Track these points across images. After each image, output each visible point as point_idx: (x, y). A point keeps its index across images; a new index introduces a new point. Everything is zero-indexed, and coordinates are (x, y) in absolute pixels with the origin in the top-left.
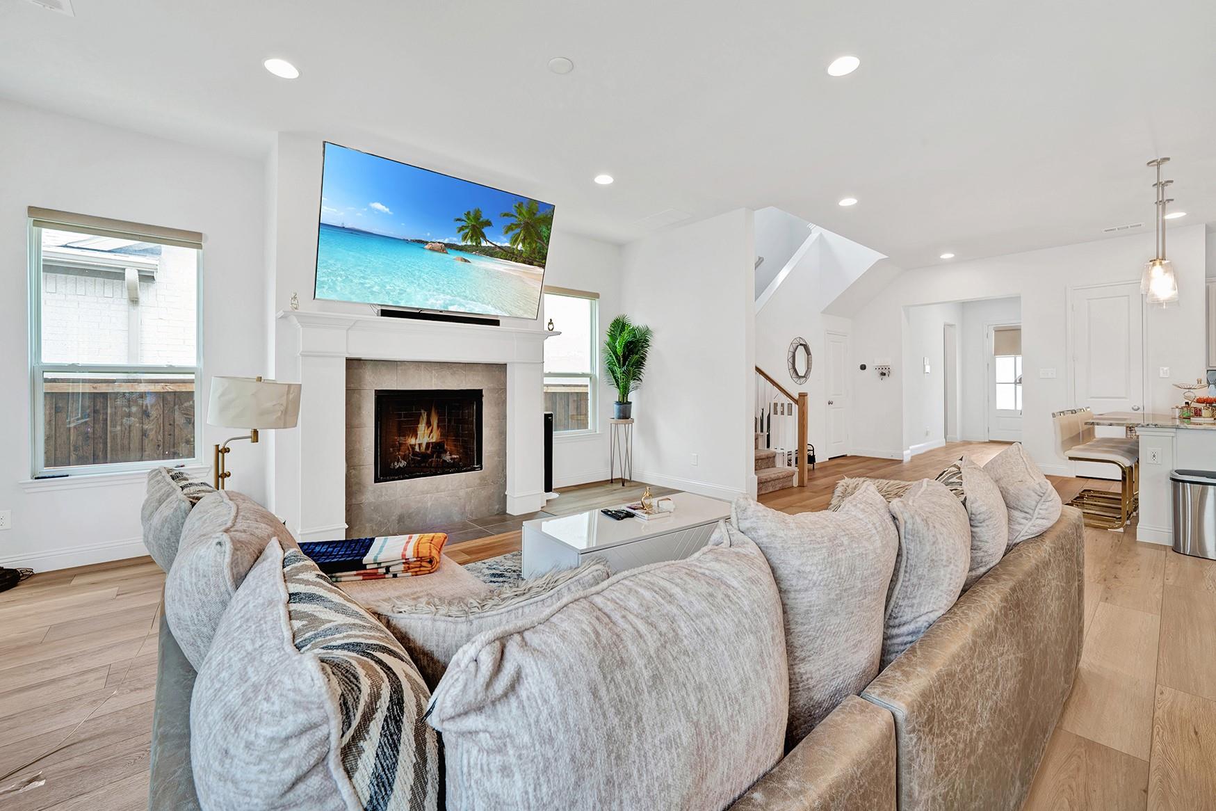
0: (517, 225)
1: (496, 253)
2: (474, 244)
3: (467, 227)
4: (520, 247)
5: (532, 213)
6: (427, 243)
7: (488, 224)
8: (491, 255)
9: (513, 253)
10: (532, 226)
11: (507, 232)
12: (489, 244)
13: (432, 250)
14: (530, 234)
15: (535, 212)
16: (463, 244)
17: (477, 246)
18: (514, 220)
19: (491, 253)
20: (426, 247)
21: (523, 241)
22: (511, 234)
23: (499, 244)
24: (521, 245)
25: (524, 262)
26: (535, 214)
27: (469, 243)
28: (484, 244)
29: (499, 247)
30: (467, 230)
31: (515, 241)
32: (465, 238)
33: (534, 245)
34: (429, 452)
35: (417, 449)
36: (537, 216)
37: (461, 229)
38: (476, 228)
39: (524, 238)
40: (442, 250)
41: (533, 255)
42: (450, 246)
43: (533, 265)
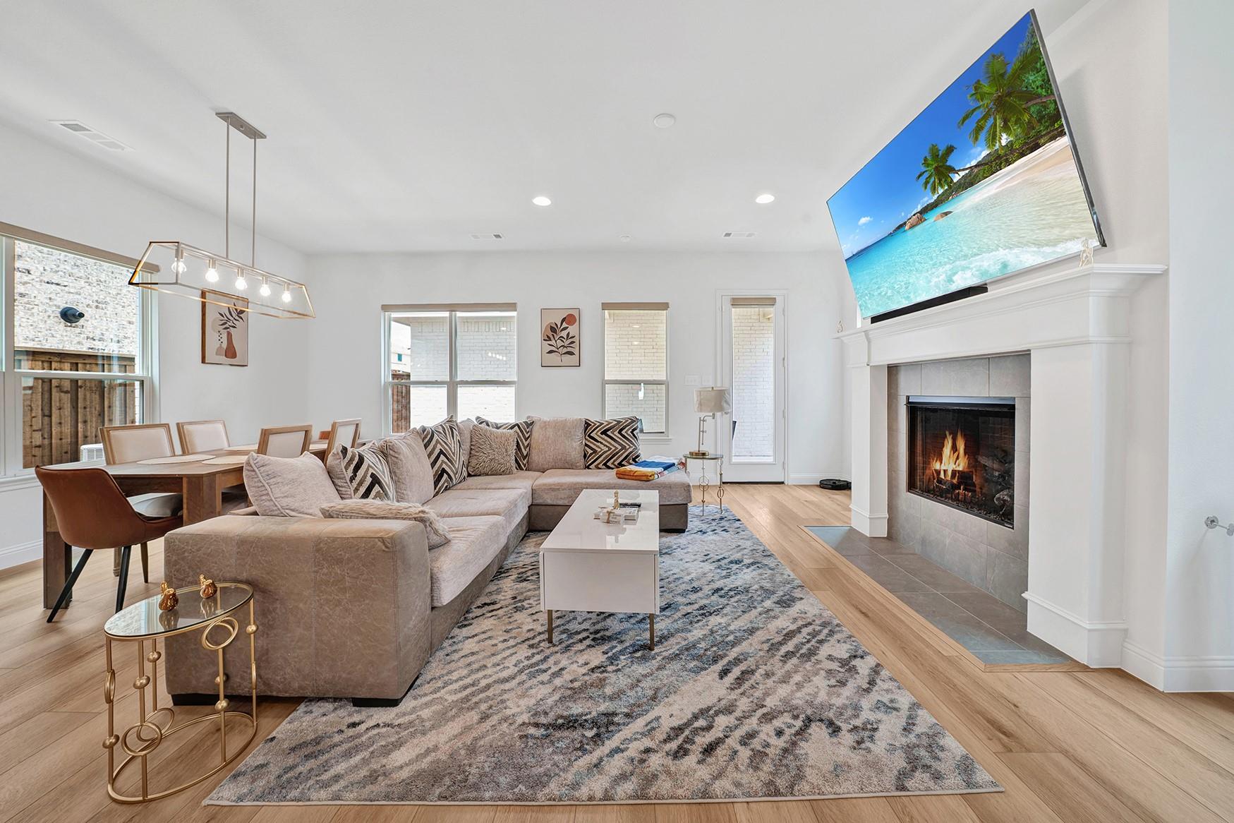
0: (985, 118)
1: (976, 176)
2: (946, 187)
3: (930, 177)
4: (1004, 139)
5: (997, 78)
6: (905, 223)
7: (950, 150)
8: (972, 184)
9: (999, 157)
10: (1009, 94)
11: (976, 139)
12: (962, 174)
13: (912, 227)
14: (1012, 108)
15: (1001, 72)
16: (935, 197)
17: (950, 187)
18: (979, 114)
19: (970, 181)
20: (907, 227)
21: (1006, 128)
22: (983, 136)
23: (974, 163)
24: (1004, 136)
25: (1022, 155)
26: (1002, 75)
27: (941, 191)
28: (956, 178)
29: (976, 166)
30: (932, 180)
31: (993, 138)
32: (934, 190)
33: (1026, 118)
34: (955, 481)
35: (942, 476)
36: (1010, 71)
37: (926, 183)
38: (939, 168)
39: (1006, 121)
40: (921, 220)
41: (1033, 133)
42: (925, 210)
43: (1037, 147)
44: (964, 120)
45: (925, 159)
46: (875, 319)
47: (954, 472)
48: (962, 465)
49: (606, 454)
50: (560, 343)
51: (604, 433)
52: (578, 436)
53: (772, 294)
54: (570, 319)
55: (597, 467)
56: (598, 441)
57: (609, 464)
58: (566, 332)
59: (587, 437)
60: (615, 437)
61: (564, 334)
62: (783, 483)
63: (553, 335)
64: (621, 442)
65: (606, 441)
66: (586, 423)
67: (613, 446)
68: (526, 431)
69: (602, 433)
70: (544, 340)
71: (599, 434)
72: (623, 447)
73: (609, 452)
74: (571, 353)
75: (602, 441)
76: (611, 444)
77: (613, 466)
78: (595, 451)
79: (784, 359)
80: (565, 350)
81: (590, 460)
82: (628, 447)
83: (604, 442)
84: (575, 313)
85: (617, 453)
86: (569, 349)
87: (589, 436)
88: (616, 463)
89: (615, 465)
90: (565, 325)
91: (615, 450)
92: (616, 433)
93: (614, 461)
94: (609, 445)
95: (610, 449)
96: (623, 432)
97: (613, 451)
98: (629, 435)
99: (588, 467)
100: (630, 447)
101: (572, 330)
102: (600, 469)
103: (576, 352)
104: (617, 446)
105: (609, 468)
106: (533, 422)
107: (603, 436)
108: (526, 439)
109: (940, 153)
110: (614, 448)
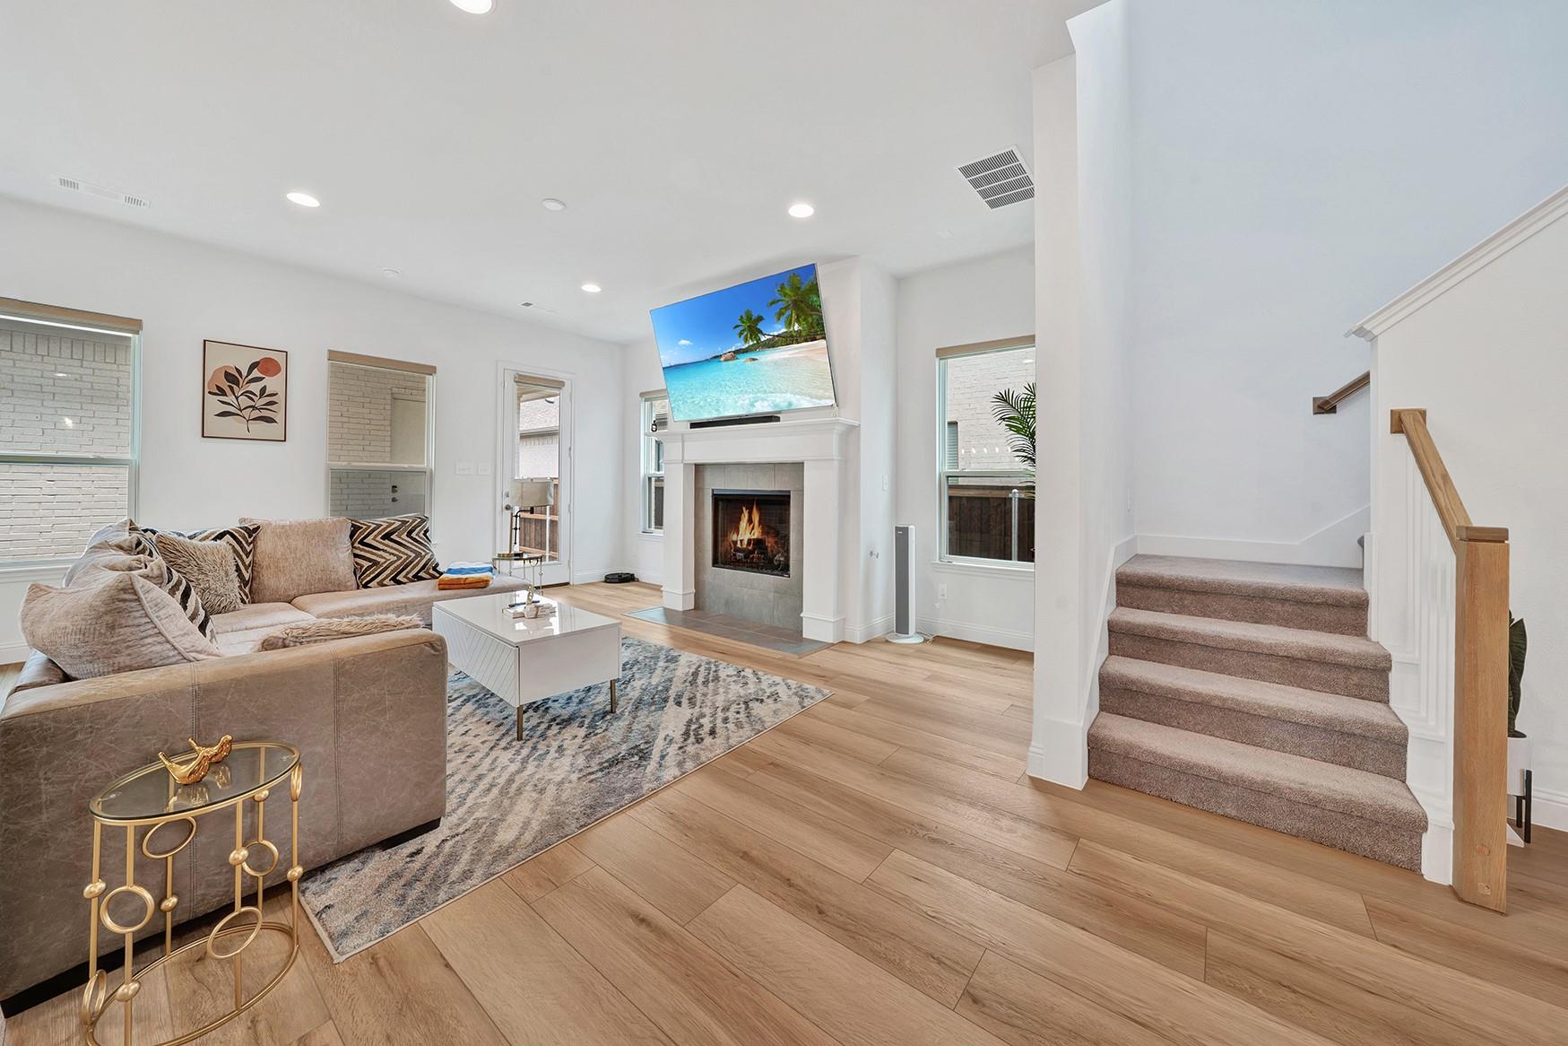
0: (786, 308)
1: (777, 342)
2: (755, 342)
3: (744, 330)
4: (796, 327)
5: (796, 289)
6: (720, 356)
7: (760, 319)
8: (773, 347)
9: (792, 336)
10: (802, 302)
11: (779, 319)
12: (768, 337)
13: (726, 360)
14: (802, 311)
15: (798, 286)
16: (747, 345)
17: (758, 343)
18: (782, 304)
19: (772, 344)
20: (722, 359)
21: (798, 320)
22: (783, 318)
23: (776, 334)
24: (796, 325)
25: (806, 341)
26: (799, 288)
27: (751, 343)
28: (763, 339)
29: (777, 336)
30: (745, 333)
31: (789, 324)
32: (746, 340)
33: (808, 319)
34: (750, 548)
35: (739, 546)
36: (803, 288)
37: (741, 334)
38: (752, 328)
39: (798, 317)
40: (733, 358)
41: (813, 330)
42: (738, 352)
43: (816, 340)
44: (772, 303)
45: (742, 317)
46: (694, 425)
47: (749, 541)
48: (757, 534)
49: (395, 565)
50: (244, 401)
51: (387, 537)
52: (345, 544)
53: (561, 376)
54: (267, 366)
55: (381, 584)
56: (379, 549)
57: (400, 578)
58: (260, 385)
59: (356, 545)
60: (403, 542)
61: (256, 388)
62: (568, 584)
63: (231, 388)
64: (414, 547)
65: (392, 548)
66: (353, 525)
67: (403, 553)
68: (247, 542)
69: (383, 538)
70: (210, 393)
71: (378, 538)
72: (418, 554)
73: (399, 563)
74: (270, 420)
75: (386, 548)
76: (400, 551)
77: (405, 580)
78: (376, 563)
79: (570, 449)
80: (256, 414)
81: (369, 575)
82: (423, 554)
83: (388, 549)
84: (280, 358)
85: (411, 562)
86: (265, 413)
87: (361, 542)
88: (410, 576)
89: (408, 579)
90: (255, 373)
91: (407, 559)
92: (404, 536)
93: (408, 573)
94: (397, 553)
95: (399, 558)
96: (414, 535)
97: (405, 560)
98: (421, 538)
99: (365, 586)
100: (427, 554)
101: (272, 384)
102: (386, 585)
103: (279, 418)
104: (409, 553)
105: (399, 583)
106: (259, 527)
107: (386, 542)
108: (247, 555)
109: (753, 318)
110: (405, 557)
